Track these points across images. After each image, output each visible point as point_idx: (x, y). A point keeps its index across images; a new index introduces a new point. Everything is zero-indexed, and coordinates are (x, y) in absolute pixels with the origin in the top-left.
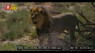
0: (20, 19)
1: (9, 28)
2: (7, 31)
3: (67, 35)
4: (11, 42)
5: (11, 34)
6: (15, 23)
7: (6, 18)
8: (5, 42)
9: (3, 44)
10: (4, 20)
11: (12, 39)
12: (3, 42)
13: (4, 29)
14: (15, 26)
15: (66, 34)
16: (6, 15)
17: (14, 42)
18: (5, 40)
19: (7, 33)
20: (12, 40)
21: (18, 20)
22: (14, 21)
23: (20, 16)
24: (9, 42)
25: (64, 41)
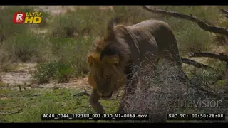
0: (84, 30)
1: (56, 51)
2: (51, 58)
3: (197, 69)
4: (62, 86)
5: (62, 66)
6: (71, 39)
7: (48, 25)
8: (47, 86)
9: (41, 90)
10: (45, 31)
11: (65, 79)
12: (41, 86)
13: (45, 54)
14: (70, 46)
15: (196, 66)
16: (50, 19)
17: (67, 86)
18: (47, 82)
19: (51, 63)
20: (62, 82)
21: (78, 32)
22: (69, 33)
23: (83, 23)
24: (57, 85)
25: (191, 83)
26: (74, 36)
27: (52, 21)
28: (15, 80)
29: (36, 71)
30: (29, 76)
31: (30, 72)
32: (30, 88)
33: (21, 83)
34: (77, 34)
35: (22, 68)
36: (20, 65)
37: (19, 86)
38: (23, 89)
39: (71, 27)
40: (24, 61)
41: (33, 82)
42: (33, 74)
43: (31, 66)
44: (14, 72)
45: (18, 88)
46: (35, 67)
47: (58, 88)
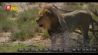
0: (32, 18)
1: (19, 27)
2: (17, 30)
3: (80, 35)
5: (22, 34)
6: (26, 22)
7: (16, 16)
8: (15, 42)
9: (13, 44)
10: (15, 19)
11: (23, 39)
12: (13, 42)
13: (15, 29)
14: (25, 25)
16: (17, 14)
17: (24, 43)
18: (15, 41)
19: (17, 33)
20: (22, 41)
22: (25, 20)
23: (31, 16)
24: (20, 42)
25: (78, 41)
26: (27, 21)
27: (18, 15)
28: (1, 40)
29: (10, 36)
30: (8, 38)
31: (8, 37)
32: (8, 43)
33: (4, 41)
34: (28, 20)
35: (5, 35)
36: (4, 33)
37: (3, 42)
38: (5, 44)
39: (26, 17)
40: (6, 32)
41: (10, 41)
42: (10, 38)
43: (9, 34)
44: (1, 36)
45: (3, 43)
46: (10, 34)
47: (20, 43)
